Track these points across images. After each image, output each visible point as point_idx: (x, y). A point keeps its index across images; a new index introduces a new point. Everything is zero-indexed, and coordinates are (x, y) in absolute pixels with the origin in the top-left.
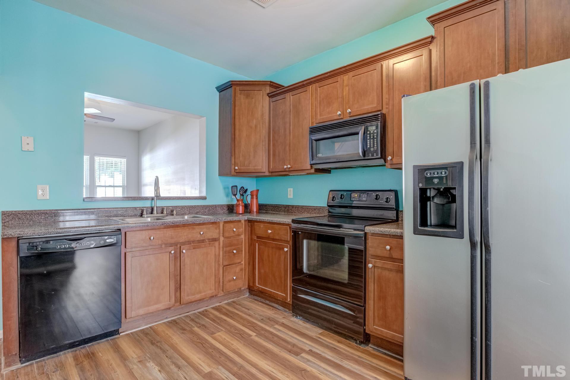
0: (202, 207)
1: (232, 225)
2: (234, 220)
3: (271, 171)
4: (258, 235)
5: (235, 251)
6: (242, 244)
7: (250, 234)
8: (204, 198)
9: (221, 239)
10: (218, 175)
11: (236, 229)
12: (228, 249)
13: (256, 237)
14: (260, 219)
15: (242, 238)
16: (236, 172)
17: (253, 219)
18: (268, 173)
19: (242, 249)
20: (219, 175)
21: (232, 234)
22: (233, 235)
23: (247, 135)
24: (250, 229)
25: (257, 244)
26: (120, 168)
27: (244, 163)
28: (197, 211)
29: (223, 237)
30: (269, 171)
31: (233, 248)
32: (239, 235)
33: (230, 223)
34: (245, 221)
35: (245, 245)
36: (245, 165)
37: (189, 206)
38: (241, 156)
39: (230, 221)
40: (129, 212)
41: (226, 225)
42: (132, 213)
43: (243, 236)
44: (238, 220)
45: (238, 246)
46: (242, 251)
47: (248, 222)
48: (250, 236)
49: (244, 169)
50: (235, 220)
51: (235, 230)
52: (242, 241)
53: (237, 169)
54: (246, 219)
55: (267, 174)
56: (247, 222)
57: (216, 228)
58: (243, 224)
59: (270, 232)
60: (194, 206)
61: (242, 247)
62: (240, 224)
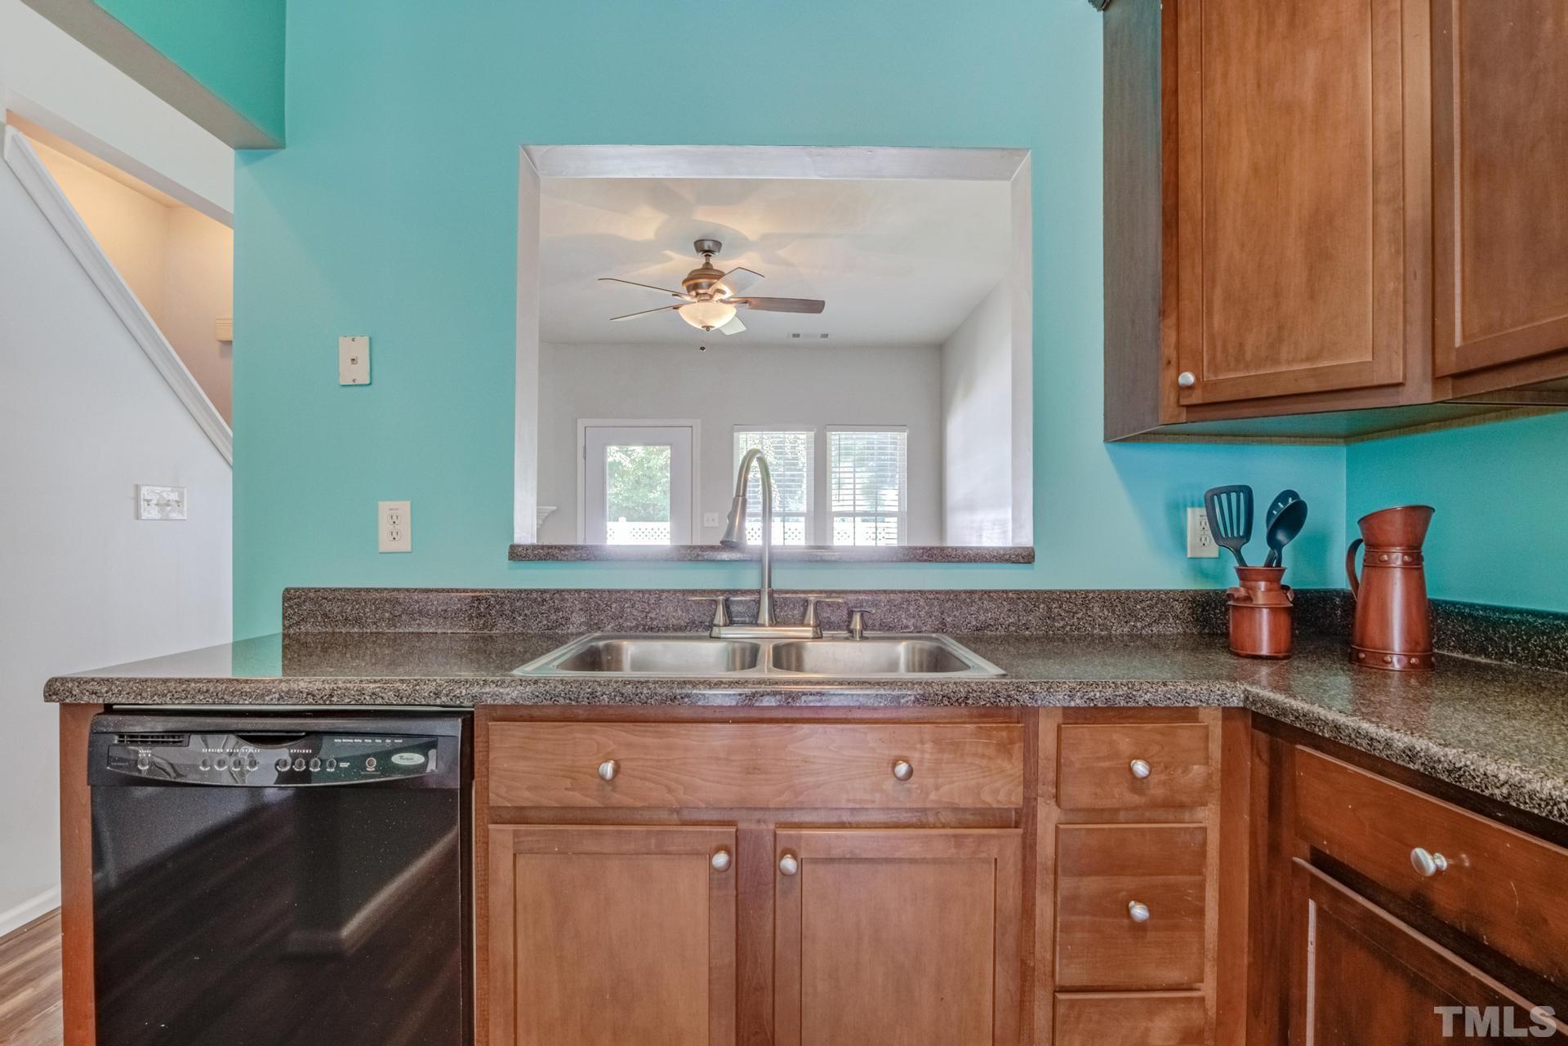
0: (1011, 601)
1: (1122, 738)
2: (1141, 703)
3: (1454, 370)
4: (1325, 846)
5: (1139, 912)
6: (1198, 869)
7: (1263, 805)
8: (1025, 557)
9: (1041, 813)
10: (1103, 439)
11: (1151, 766)
12: (1091, 885)
13: (1305, 849)
14: (1337, 728)
15: (1205, 830)
16: (1188, 407)
17: (1284, 712)
18: (1428, 387)
19: (1203, 899)
20: (1106, 440)
21: (1122, 795)
22: (1136, 799)
23: (1255, 169)
24: (1263, 771)
25: (1312, 905)
26: (891, 460)
27: (1241, 346)
28: (982, 618)
29: (1058, 804)
30: (1434, 370)
31: (1128, 882)
32: (1174, 805)
33: (1108, 721)
34: (1228, 713)
35: (1224, 872)
36: (1248, 356)
37: (937, 592)
38: (1217, 304)
39: (1111, 708)
40: (670, 609)
41: (1083, 732)
42: (680, 613)
43: (1208, 817)
44: (1167, 708)
45: (1171, 879)
46: (1200, 912)
47: (1254, 726)
48: (1263, 823)
49: (1234, 378)
50: (1149, 707)
51: (1140, 768)
52: (1204, 844)
53: (1190, 388)
54: (1235, 702)
55: (1420, 392)
56: (1241, 726)
57: (1004, 748)
58: (1206, 738)
59: (1438, 871)
60: (966, 592)
61: (1201, 887)
62: (1185, 734)
